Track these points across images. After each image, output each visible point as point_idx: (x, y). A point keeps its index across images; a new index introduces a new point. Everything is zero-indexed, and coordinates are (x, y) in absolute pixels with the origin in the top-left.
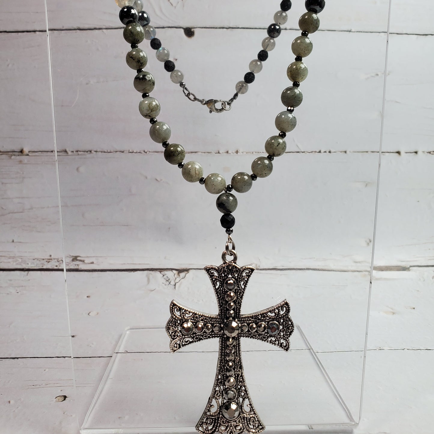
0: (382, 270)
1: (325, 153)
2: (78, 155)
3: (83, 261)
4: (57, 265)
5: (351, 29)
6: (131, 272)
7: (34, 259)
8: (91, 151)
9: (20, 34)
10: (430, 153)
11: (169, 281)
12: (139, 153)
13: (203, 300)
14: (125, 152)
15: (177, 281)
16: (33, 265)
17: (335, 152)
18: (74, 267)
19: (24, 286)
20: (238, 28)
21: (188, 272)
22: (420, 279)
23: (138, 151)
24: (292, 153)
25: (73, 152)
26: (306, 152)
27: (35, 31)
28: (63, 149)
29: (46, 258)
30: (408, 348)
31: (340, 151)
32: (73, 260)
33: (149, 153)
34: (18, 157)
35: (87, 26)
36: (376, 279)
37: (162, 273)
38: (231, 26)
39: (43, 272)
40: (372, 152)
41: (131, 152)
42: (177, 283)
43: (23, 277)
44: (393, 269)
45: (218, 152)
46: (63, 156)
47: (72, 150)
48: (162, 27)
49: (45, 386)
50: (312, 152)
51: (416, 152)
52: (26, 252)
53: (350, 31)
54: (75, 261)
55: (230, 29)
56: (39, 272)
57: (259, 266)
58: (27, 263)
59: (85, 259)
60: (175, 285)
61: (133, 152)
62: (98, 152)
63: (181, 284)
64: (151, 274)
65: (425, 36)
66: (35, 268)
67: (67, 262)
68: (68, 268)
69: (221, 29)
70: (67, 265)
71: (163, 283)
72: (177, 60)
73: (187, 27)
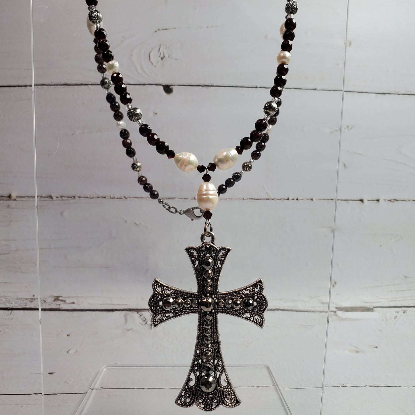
0: (348, 311)
1: (293, 200)
2: (63, 200)
3: (65, 301)
5: (316, 88)
6: (110, 312)
7: (18, 299)
8: (74, 197)
9: (12, 88)
10: (390, 201)
11: (145, 320)
12: (120, 198)
13: (177, 340)
14: (106, 198)
16: (16, 305)
17: (302, 199)
18: (56, 306)
19: (7, 325)
20: (213, 86)
22: (383, 319)
23: (119, 197)
24: (262, 200)
25: (58, 197)
26: (275, 199)
27: (26, 86)
28: (49, 194)
29: (29, 298)
30: (369, 385)
31: (308, 198)
32: (55, 300)
33: (129, 199)
34: (6, 202)
35: (74, 82)
36: (342, 319)
37: (139, 313)
38: (206, 84)
39: (26, 311)
41: (112, 198)
43: (7, 316)
44: (358, 310)
45: (194, 198)
46: (47, 201)
47: (57, 196)
48: (143, 84)
50: (280, 199)
51: (378, 200)
52: (10, 292)
53: (315, 90)
54: (56, 301)
55: (205, 87)
56: (22, 311)
58: (11, 302)
59: (66, 299)
60: (151, 325)
61: (114, 198)
62: (81, 198)
64: (129, 314)
65: (383, 95)
66: (19, 307)
67: (49, 302)
68: (49, 307)
69: (198, 87)
70: (49, 304)
71: (140, 323)
72: (156, 114)
73: (166, 84)
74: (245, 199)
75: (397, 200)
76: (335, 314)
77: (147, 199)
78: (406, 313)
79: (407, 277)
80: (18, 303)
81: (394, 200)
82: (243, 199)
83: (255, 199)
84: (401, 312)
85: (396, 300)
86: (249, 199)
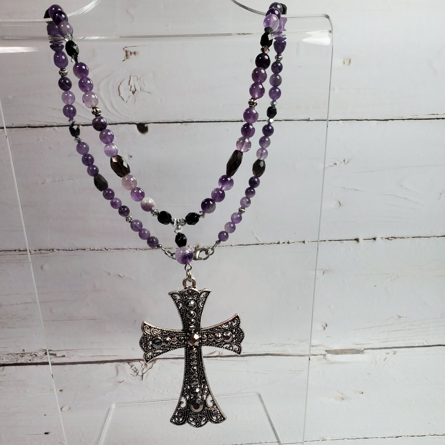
0: (338, 354)
1: (284, 244)
2: (41, 253)
3: (55, 355)
4: (31, 359)
5: (309, 119)
6: (101, 364)
7: (8, 355)
8: (53, 250)
10: (388, 239)
11: (136, 372)
12: (100, 250)
14: (86, 250)
15: (144, 371)
16: (7, 360)
17: (293, 243)
18: (47, 360)
21: (155, 362)
22: (372, 362)
23: (99, 249)
24: (251, 245)
25: (36, 251)
26: (265, 244)
29: (20, 353)
30: (348, 438)
31: (299, 241)
32: (45, 354)
33: (110, 251)
35: (37, 124)
36: (331, 362)
37: (130, 364)
38: (185, 120)
39: (17, 367)
40: (330, 241)
41: (92, 250)
42: (145, 373)
44: (348, 352)
47: (35, 249)
48: (114, 123)
50: (271, 244)
51: (374, 239)
53: (308, 120)
55: (184, 123)
56: (14, 367)
57: (222, 354)
58: (2, 358)
59: (56, 353)
60: (142, 376)
61: (94, 250)
62: (59, 251)
63: (147, 375)
64: (120, 365)
65: (385, 121)
66: (10, 363)
67: (41, 356)
68: (41, 361)
69: (176, 124)
70: (40, 358)
71: (131, 374)
72: (131, 157)
73: (140, 122)
74: (233, 246)
75: (395, 238)
76: (324, 357)
77: (129, 250)
78: (396, 354)
79: (400, 317)
80: (8, 359)
81: (392, 238)
82: (231, 246)
83: (243, 245)
84: (391, 354)
85: (387, 341)
86: (238, 245)
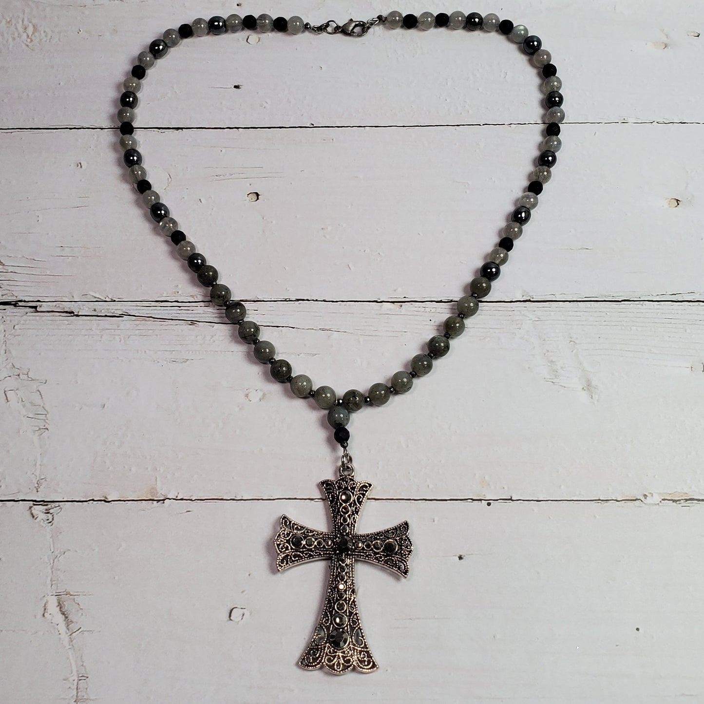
49: (230, 178)
